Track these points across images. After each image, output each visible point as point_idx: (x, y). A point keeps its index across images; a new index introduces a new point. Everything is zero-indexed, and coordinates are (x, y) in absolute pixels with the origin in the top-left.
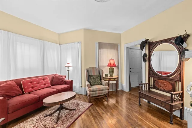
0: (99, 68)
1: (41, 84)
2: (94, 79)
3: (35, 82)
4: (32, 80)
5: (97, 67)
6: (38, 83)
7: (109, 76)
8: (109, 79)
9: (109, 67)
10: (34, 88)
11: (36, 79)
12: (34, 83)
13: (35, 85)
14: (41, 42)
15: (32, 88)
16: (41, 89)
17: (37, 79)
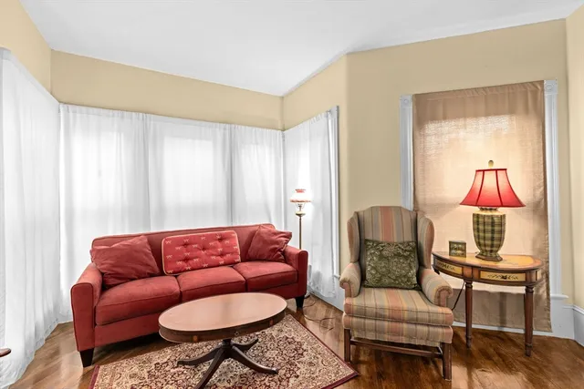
0: (416, 209)
1: (210, 251)
2: (381, 257)
3: (196, 246)
4: (187, 237)
5: (409, 206)
6: (204, 249)
7: (472, 255)
8: (468, 272)
9: (476, 210)
10: (190, 262)
11: (201, 236)
12: (194, 246)
13: (195, 254)
14: (225, 129)
15: (186, 260)
16: (209, 267)
17: (204, 236)
